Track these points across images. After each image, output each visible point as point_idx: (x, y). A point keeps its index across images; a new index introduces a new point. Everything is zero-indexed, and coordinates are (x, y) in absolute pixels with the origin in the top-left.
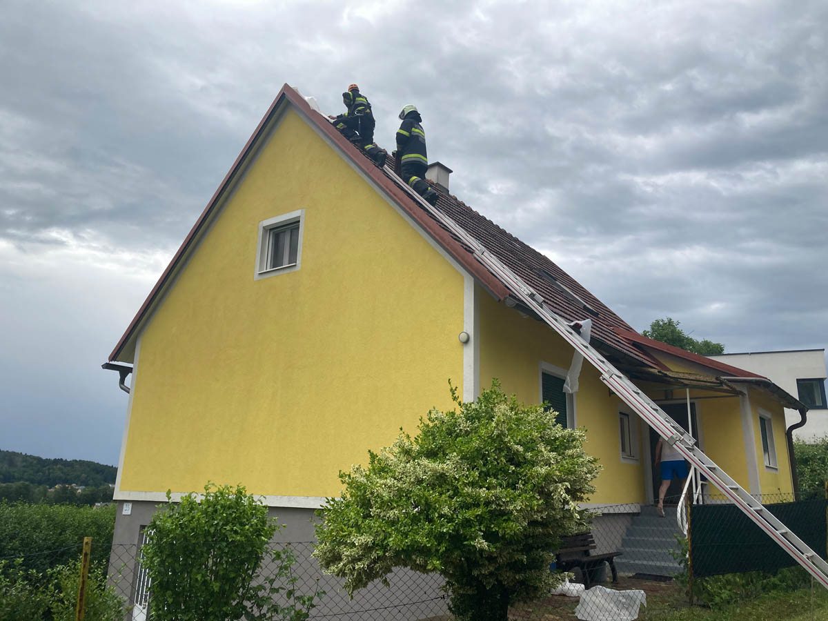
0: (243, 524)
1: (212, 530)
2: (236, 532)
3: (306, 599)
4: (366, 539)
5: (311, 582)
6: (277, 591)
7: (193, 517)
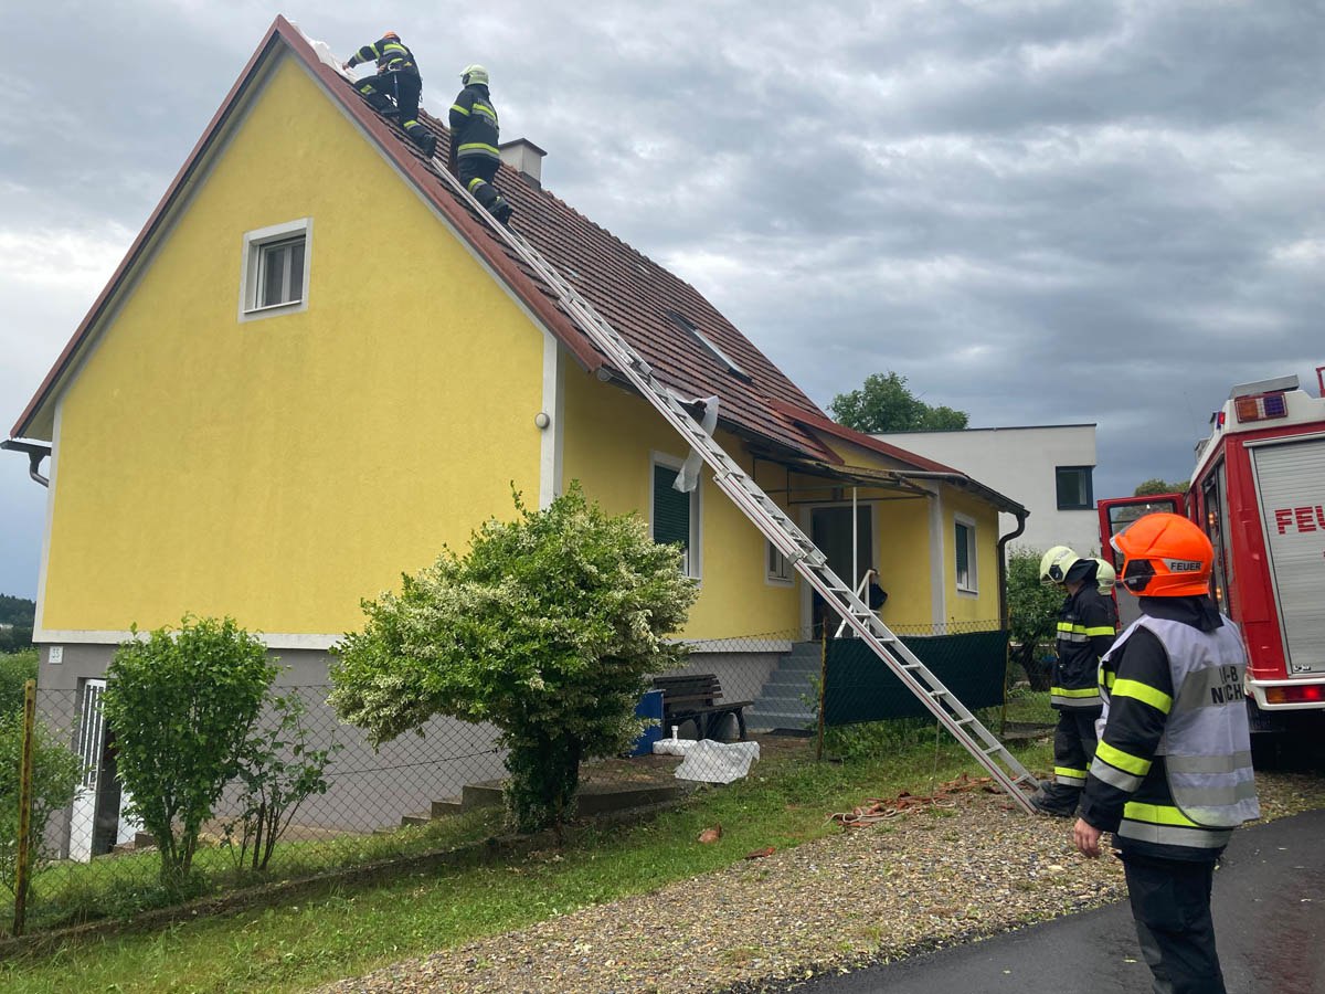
0: (233, 665)
1: (194, 672)
2: (225, 674)
3: (318, 753)
4: (395, 680)
5: (325, 734)
6: (281, 745)
7: (168, 657)
